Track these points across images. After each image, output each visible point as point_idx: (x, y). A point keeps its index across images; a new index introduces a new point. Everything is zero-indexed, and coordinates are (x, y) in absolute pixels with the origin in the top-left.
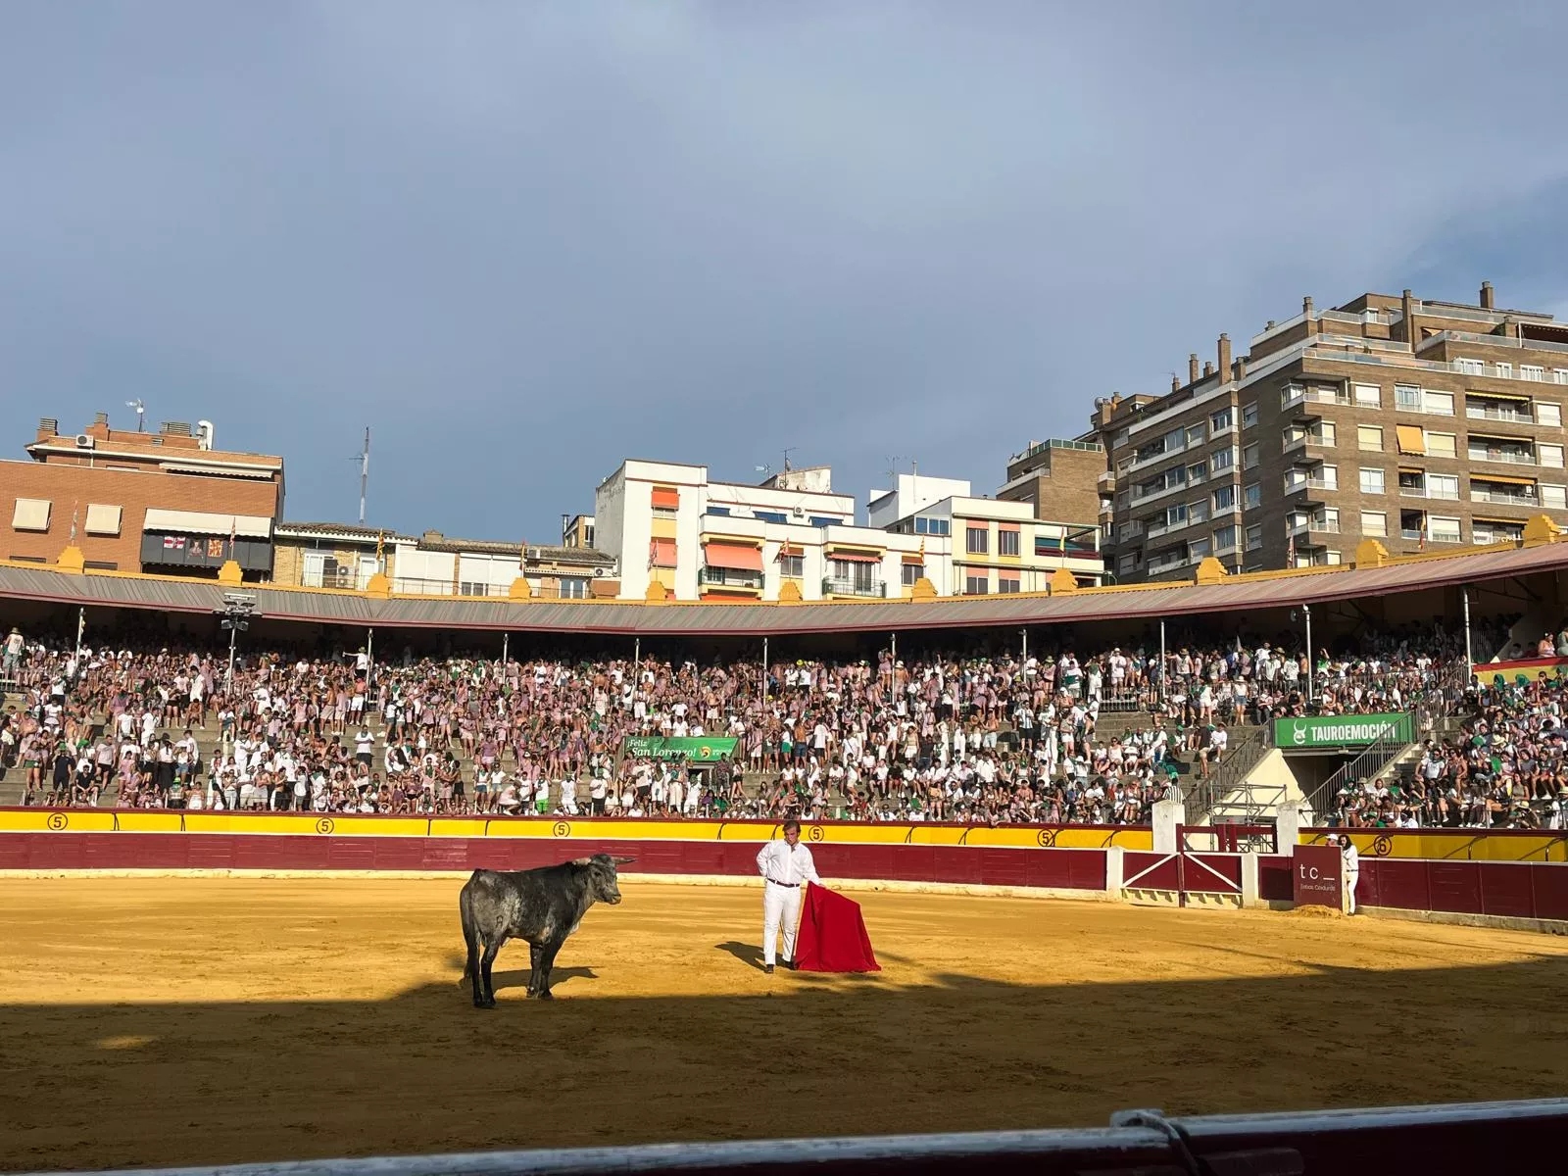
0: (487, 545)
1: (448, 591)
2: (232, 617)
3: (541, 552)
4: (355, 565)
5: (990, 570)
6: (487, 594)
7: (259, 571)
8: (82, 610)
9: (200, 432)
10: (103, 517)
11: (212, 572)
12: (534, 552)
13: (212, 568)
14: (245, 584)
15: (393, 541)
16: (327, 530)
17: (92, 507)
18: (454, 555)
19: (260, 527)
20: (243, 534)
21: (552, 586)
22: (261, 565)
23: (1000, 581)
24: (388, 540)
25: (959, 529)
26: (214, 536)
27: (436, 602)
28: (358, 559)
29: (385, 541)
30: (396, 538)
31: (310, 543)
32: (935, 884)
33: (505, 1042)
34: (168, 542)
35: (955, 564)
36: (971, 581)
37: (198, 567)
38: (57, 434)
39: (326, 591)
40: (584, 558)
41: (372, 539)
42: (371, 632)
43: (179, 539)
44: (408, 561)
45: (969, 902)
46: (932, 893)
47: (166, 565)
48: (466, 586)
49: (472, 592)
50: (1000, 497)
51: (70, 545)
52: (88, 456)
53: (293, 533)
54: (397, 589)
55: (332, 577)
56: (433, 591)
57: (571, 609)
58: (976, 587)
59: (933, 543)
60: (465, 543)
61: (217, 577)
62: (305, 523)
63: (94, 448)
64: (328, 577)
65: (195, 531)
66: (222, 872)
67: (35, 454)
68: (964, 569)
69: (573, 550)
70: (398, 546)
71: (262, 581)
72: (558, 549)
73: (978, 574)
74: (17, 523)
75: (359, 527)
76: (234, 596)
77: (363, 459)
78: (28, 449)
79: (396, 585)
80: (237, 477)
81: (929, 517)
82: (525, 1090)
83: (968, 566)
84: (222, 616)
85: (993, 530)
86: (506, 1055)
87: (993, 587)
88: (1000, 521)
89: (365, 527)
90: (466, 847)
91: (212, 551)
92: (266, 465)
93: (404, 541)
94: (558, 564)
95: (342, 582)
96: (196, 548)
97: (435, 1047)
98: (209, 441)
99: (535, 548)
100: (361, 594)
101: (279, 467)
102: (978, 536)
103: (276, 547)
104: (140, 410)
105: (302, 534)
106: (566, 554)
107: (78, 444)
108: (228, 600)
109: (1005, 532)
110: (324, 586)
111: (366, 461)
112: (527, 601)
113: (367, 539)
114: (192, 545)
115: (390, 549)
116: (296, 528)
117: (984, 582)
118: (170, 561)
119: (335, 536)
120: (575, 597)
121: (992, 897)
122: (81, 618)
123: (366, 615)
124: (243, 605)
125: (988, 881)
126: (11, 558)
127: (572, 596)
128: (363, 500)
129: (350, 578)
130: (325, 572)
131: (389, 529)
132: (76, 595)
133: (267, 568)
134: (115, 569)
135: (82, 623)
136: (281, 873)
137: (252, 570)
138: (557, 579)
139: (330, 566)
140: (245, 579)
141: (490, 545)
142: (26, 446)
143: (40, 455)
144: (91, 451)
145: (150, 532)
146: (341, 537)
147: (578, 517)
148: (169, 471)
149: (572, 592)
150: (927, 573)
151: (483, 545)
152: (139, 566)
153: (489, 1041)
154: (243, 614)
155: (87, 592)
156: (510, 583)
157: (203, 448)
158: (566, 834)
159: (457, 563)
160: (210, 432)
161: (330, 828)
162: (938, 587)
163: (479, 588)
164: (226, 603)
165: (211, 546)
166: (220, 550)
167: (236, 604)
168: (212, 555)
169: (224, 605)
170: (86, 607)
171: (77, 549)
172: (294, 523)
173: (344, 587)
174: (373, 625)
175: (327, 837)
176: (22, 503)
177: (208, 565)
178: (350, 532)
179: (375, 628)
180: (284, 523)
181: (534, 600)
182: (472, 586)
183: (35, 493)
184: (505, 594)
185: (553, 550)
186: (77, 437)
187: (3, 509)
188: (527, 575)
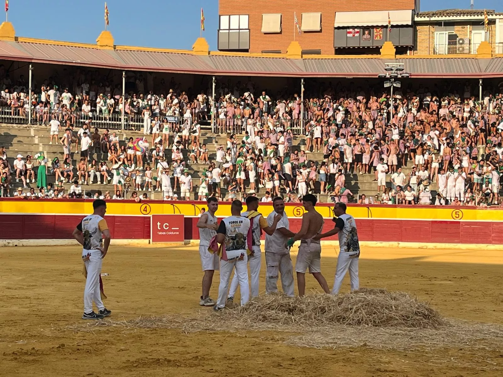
2: (390, 79)
4: (468, 37)
7: (407, 47)
8: (302, 81)
10: (311, 21)
11: (376, 51)
13: (377, 47)
14: (398, 56)
15: (494, 17)
16: (448, 14)
17: (304, 15)
20: (395, 24)
22: (407, 41)
24: (490, 17)
26: (377, 27)
28: (471, 32)
29: (489, 17)
30: (496, 15)
31: (438, 23)
34: (350, 33)
37: (368, 47)
39: (450, 56)
41: (480, 17)
42: (481, 82)
43: (356, 30)
47: (349, 48)
51: (294, 41)
53: (427, 19)
54: (498, 51)
55: (453, 46)
61: (379, 53)
62: (434, 11)
64: (451, 46)
65: (365, 25)
66: (394, 244)
70: (497, 21)
71: (408, 52)
74: (264, 30)
75: (470, 10)
76: (391, 65)
79: (497, 48)
84: (383, 79)
89: (474, 10)
91: (376, 36)
93: (501, 16)
95: (461, 49)
96: (366, 36)
100: (474, 57)
103: (417, 29)
105: (433, 19)
108: (387, 68)
110: (449, 53)
113: (476, 17)
114: (364, 34)
115: (492, 22)
116: (428, 15)
118: (351, 45)
119: (455, 18)
122: (302, 86)
123: (478, 71)
124: (397, 70)
126: (263, 52)
129: (466, 47)
130: (449, 44)
131: (490, 9)
132: (298, 72)
133: (410, 43)
134: (320, 54)
135: (303, 89)
136: (431, 245)
137: (402, 47)
139: (452, 39)
140: (397, 53)
145: (339, 28)
146: (458, 18)
152: (334, 52)
154: (397, 76)
155: (304, 69)
161: (460, 216)
164: (386, 70)
165: (375, 34)
166: (381, 35)
167: (392, 70)
168: (377, 39)
169: (385, 71)
170: (305, 79)
171: (297, 42)
172: (426, 12)
173: (462, 52)
174: (482, 77)
175: (459, 222)
176: (266, 17)
177: (375, 45)
178: (464, 14)
179: (483, 79)
180: (421, 12)
183: (272, 10)
187: (256, 22)
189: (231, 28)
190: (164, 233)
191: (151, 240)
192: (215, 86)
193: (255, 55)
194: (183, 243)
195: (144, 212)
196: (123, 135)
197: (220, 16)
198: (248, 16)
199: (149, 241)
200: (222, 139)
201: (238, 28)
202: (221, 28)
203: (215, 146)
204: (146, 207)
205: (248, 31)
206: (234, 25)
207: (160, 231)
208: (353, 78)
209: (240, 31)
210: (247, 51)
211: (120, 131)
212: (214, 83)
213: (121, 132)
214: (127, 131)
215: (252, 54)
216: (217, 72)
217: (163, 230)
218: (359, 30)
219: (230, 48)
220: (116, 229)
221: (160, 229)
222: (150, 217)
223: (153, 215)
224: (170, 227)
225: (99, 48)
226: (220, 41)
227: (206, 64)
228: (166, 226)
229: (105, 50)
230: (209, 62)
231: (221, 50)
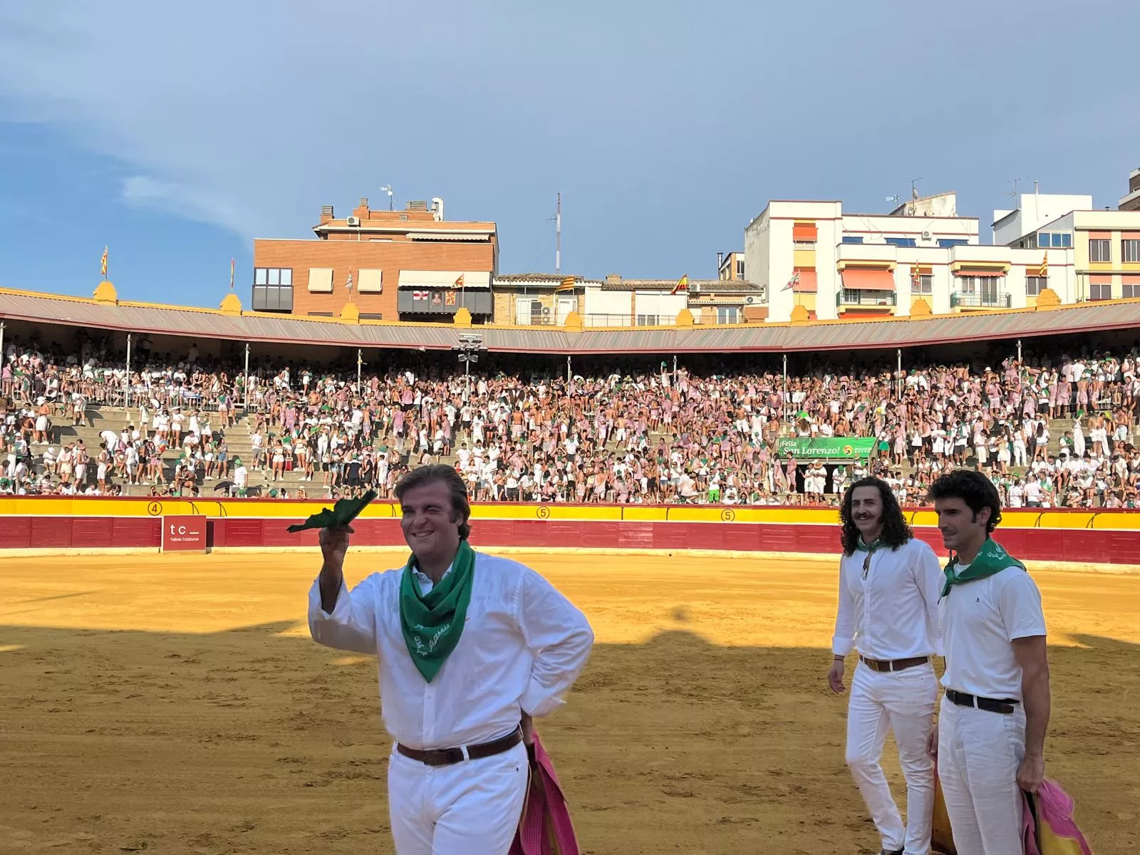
0: (656, 283)
1: (627, 323)
2: (465, 352)
3: (701, 286)
4: (554, 305)
5: (1113, 276)
6: (658, 324)
7: (484, 315)
8: (359, 351)
9: (434, 207)
10: (370, 279)
11: (448, 318)
12: (695, 287)
13: (449, 314)
14: (474, 326)
15: (583, 284)
16: (532, 279)
17: (361, 271)
18: (630, 293)
20: (470, 286)
21: (711, 314)
22: (485, 310)
23: (1124, 287)
24: (579, 284)
25: (1081, 241)
26: (448, 289)
27: (618, 332)
28: (557, 301)
30: (585, 282)
31: (519, 290)
32: (1064, 563)
33: (692, 693)
34: (416, 295)
35: (1078, 273)
36: (1094, 288)
37: (439, 314)
38: (333, 217)
39: (534, 328)
40: (736, 288)
42: (569, 359)
43: (424, 292)
44: (595, 299)
45: (1099, 580)
46: (1061, 571)
47: (416, 313)
48: (642, 317)
49: (646, 322)
50: (1123, 208)
51: (349, 302)
52: (356, 232)
53: (507, 283)
54: (588, 323)
55: (538, 316)
56: (615, 323)
57: (727, 334)
58: (1100, 294)
59: (1056, 256)
60: (638, 283)
61: (453, 321)
62: (516, 275)
63: (360, 226)
64: (534, 316)
65: (435, 285)
67: (319, 233)
68: (1087, 277)
69: (727, 283)
70: (587, 289)
71: (486, 322)
72: (716, 282)
73: (1101, 281)
74: (312, 287)
76: (466, 336)
77: (556, 219)
78: (316, 229)
79: (586, 320)
80: (463, 241)
81: (1051, 232)
82: (710, 733)
83: (1090, 274)
84: (459, 351)
85: (1116, 239)
86: (692, 704)
87: (1117, 292)
88: (1122, 231)
90: (652, 529)
91: (449, 300)
92: (482, 230)
93: (591, 284)
94: (715, 295)
95: (546, 320)
96: (437, 300)
97: (636, 694)
98: (441, 213)
99: (695, 283)
100: (561, 329)
101: (494, 231)
102: (1101, 245)
103: (495, 295)
104: (390, 193)
105: (514, 283)
106: (721, 287)
107: (348, 223)
108: (462, 339)
109: (1128, 241)
110: (532, 324)
111: (559, 222)
112: (691, 328)
114: (433, 297)
115: (581, 290)
116: (508, 279)
117: (1108, 289)
118: (419, 309)
119: (538, 283)
120: (731, 322)
121: (1121, 574)
122: (360, 357)
123: (566, 346)
124: (473, 342)
125: (1114, 561)
126: (310, 314)
127: (727, 322)
128: (558, 252)
129: (551, 316)
130: (533, 313)
131: (578, 275)
132: (355, 340)
133: (489, 312)
134: (380, 318)
135: (360, 361)
136: (513, 550)
137: (479, 315)
138: (715, 308)
139: (536, 307)
140: (474, 322)
141: (659, 282)
142: (314, 228)
143: (323, 234)
144: (358, 229)
145: (403, 288)
146: (543, 284)
147: (730, 254)
148: (414, 240)
149: (727, 318)
150: (1051, 284)
151: (653, 283)
152: (398, 317)
153: (678, 691)
154: (474, 349)
155: (361, 337)
156: (676, 312)
157: (437, 220)
158: (732, 518)
159: (633, 300)
160: (441, 207)
161: (547, 515)
162: (1062, 295)
163: (652, 319)
164: (461, 341)
165: (447, 298)
166: (454, 299)
167: (468, 341)
168: (449, 304)
169: (459, 342)
170: (362, 349)
171: (353, 305)
172: (507, 275)
173: (547, 324)
174: (571, 353)
175: (545, 522)
176: (313, 272)
177: (447, 311)
178: (549, 279)
179: (572, 356)
180: (500, 275)
181: (696, 327)
182: (646, 318)
183: (321, 264)
184: (673, 323)
185: (711, 283)
186: (349, 218)
187: (301, 277)
188: (689, 306)
189: (270, 283)
190: (180, 540)
191: (162, 548)
192: (249, 355)
193: (301, 317)
194: (205, 551)
195: (154, 513)
197: (255, 269)
198: (290, 271)
199: (160, 549)
201: (277, 283)
202: (257, 283)
204: (156, 506)
205: (290, 288)
206: (274, 279)
207: (173, 536)
209: (282, 288)
210: (289, 312)
211: (122, 408)
212: (247, 351)
213: (123, 410)
215: (296, 317)
216: (251, 338)
218: (428, 292)
219: (268, 308)
220: (114, 534)
221: (173, 533)
222: (161, 519)
223: (165, 516)
224: (188, 531)
225: (96, 303)
226: (256, 299)
227: (238, 328)
228: (182, 530)
229: (104, 306)
230: (242, 324)
231: (256, 310)
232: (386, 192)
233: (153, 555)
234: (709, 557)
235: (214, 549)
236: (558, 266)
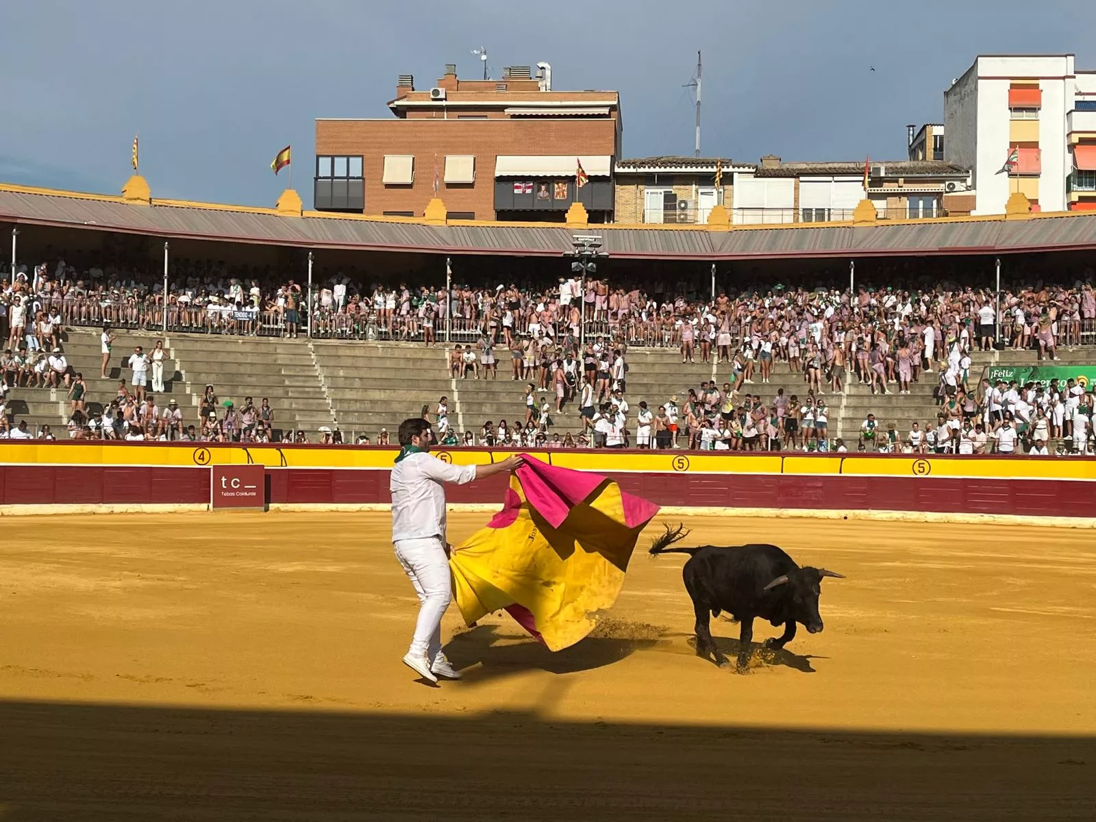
0: (827, 166)
1: (788, 219)
2: (581, 259)
3: (886, 169)
4: (694, 198)
6: (829, 219)
7: (603, 212)
8: (448, 259)
9: (539, 73)
10: (459, 168)
11: (560, 216)
12: (878, 170)
13: (560, 211)
14: (592, 226)
15: (731, 169)
16: (664, 164)
17: (449, 158)
18: (793, 180)
19: (599, 165)
21: (899, 206)
24: (725, 170)
26: (559, 179)
27: (778, 231)
28: (697, 191)
29: (723, 171)
30: (734, 167)
31: (648, 179)
34: (517, 187)
37: (546, 211)
38: (413, 90)
39: (667, 226)
40: (932, 172)
41: (710, 170)
42: (714, 266)
43: (528, 184)
44: (746, 188)
47: (517, 211)
48: (807, 212)
49: (814, 217)
51: (434, 198)
52: (441, 108)
53: (632, 170)
54: (738, 220)
55: (671, 212)
56: (773, 219)
57: (919, 231)
60: (804, 166)
61: (564, 220)
62: (643, 158)
63: (446, 99)
64: (668, 212)
65: (541, 175)
67: (396, 111)
69: (920, 165)
70: (736, 175)
71: (605, 221)
72: (904, 165)
74: (387, 179)
75: (694, 157)
76: (582, 238)
77: (696, 85)
78: (391, 105)
79: (735, 216)
80: (577, 116)
84: (572, 258)
89: (701, 157)
90: (820, 485)
91: (558, 194)
92: (602, 102)
93: (741, 169)
94: (905, 182)
95: (682, 217)
96: (543, 193)
98: (548, 82)
99: (879, 166)
100: (703, 228)
101: (615, 103)
103: (617, 185)
104: (484, 57)
105: (642, 170)
106: (911, 170)
107: (432, 97)
108: (576, 242)
110: (665, 222)
111: (699, 88)
112: (873, 224)
113: (704, 169)
114: (539, 190)
115: (728, 179)
116: (635, 165)
118: (520, 206)
119: (673, 169)
120: (925, 215)
122: (448, 267)
123: (708, 249)
124: (590, 246)
126: (385, 213)
127: (921, 215)
128: (698, 129)
129: (690, 212)
130: (666, 208)
131: (726, 157)
132: (441, 246)
133: (608, 207)
134: (474, 219)
135: (449, 271)
137: (596, 211)
138: (904, 199)
139: (670, 200)
140: (590, 221)
141: (831, 165)
142: (389, 104)
143: (400, 112)
144: (444, 103)
145: (501, 179)
146: (678, 170)
147: (924, 127)
148: (513, 116)
149: (921, 210)
151: (823, 166)
152: (493, 214)
154: (591, 255)
155: (451, 242)
156: (854, 205)
157: (543, 90)
158: (926, 471)
159: (797, 188)
160: (548, 73)
161: (686, 466)
163: (821, 213)
164: (575, 245)
165: (556, 190)
166: (565, 193)
167: (584, 245)
168: (558, 198)
169: (573, 247)
170: (452, 256)
171: (439, 201)
172: (632, 159)
173: (684, 222)
174: (716, 259)
175: (683, 475)
176: (390, 160)
177: (556, 208)
178: (687, 164)
179: (718, 263)
180: (622, 161)
181: (880, 223)
182: (814, 213)
183: (399, 150)
184: (849, 218)
185: (899, 165)
186: (432, 90)
187: (374, 166)
188: (871, 196)
189: (335, 175)
190: (233, 494)
191: (211, 505)
192: (312, 265)
193: (374, 218)
194: (263, 509)
195: (201, 462)
196: (164, 339)
197: (318, 157)
198: (360, 159)
199: (208, 506)
200: (323, 348)
201: (346, 176)
202: (320, 175)
203: (312, 357)
204: (203, 453)
205: (361, 180)
206: (340, 171)
207: (225, 490)
208: (526, 257)
209: (350, 180)
210: (360, 211)
211: (160, 333)
212: (310, 261)
213: (161, 335)
214: (171, 333)
215: (369, 217)
216: (314, 244)
217: (230, 489)
218: (532, 184)
219: (333, 207)
220: (154, 488)
221: (224, 487)
222: (210, 469)
223: (215, 467)
224: (242, 484)
225: (126, 202)
226: (319, 195)
227: (298, 231)
228: (236, 483)
229: (135, 205)
230: (303, 227)
231: (319, 210)
232: (479, 56)
233: (202, 512)
234: (897, 520)
235: (272, 506)
236: (697, 147)
